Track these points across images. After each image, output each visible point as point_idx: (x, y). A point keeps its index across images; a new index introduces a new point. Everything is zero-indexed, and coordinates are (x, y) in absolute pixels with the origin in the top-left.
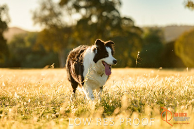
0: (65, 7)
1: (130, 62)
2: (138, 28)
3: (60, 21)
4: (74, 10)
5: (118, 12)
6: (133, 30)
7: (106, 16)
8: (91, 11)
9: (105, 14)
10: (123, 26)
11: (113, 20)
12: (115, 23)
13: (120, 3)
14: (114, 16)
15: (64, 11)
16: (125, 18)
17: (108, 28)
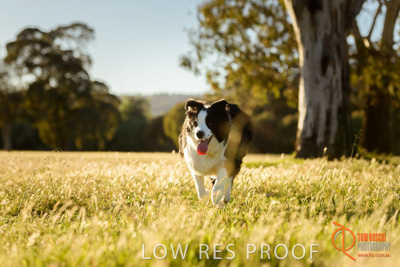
0: (13, 65)
1: (102, 144)
2: (113, 97)
3: (5, 84)
4: (25, 70)
5: (86, 73)
6: (107, 100)
7: (70, 79)
8: (49, 71)
9: (68, 75)
10: (93, 93)
11: (80, 84)
12: (82, 88)
13: (90, 61)
14: (81, 79)
15: (11, 70)
16: (97, 83)
17: (72, 96)
